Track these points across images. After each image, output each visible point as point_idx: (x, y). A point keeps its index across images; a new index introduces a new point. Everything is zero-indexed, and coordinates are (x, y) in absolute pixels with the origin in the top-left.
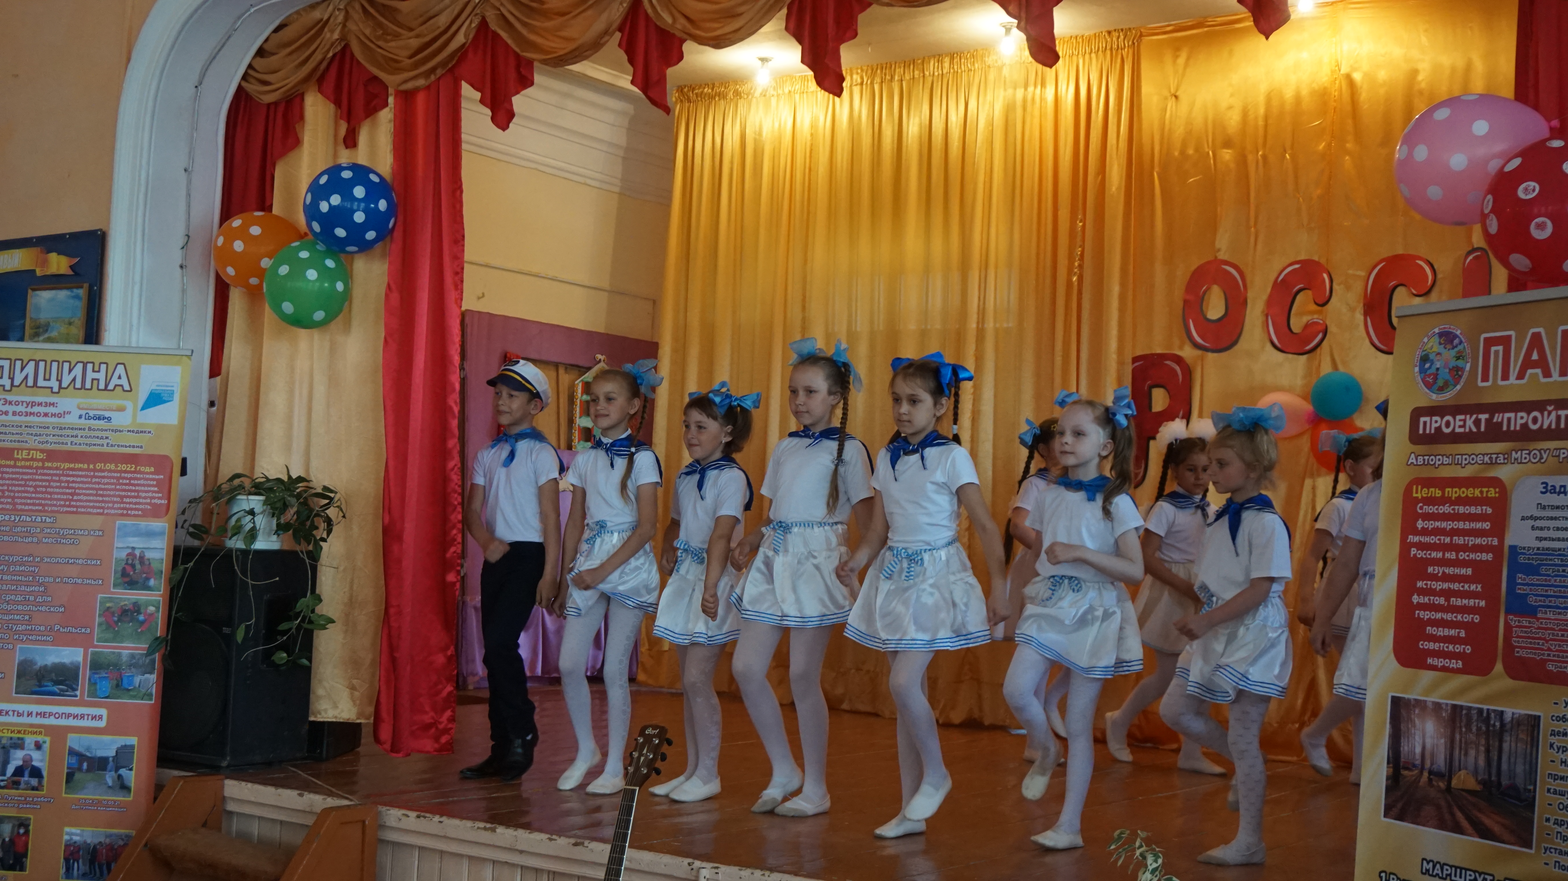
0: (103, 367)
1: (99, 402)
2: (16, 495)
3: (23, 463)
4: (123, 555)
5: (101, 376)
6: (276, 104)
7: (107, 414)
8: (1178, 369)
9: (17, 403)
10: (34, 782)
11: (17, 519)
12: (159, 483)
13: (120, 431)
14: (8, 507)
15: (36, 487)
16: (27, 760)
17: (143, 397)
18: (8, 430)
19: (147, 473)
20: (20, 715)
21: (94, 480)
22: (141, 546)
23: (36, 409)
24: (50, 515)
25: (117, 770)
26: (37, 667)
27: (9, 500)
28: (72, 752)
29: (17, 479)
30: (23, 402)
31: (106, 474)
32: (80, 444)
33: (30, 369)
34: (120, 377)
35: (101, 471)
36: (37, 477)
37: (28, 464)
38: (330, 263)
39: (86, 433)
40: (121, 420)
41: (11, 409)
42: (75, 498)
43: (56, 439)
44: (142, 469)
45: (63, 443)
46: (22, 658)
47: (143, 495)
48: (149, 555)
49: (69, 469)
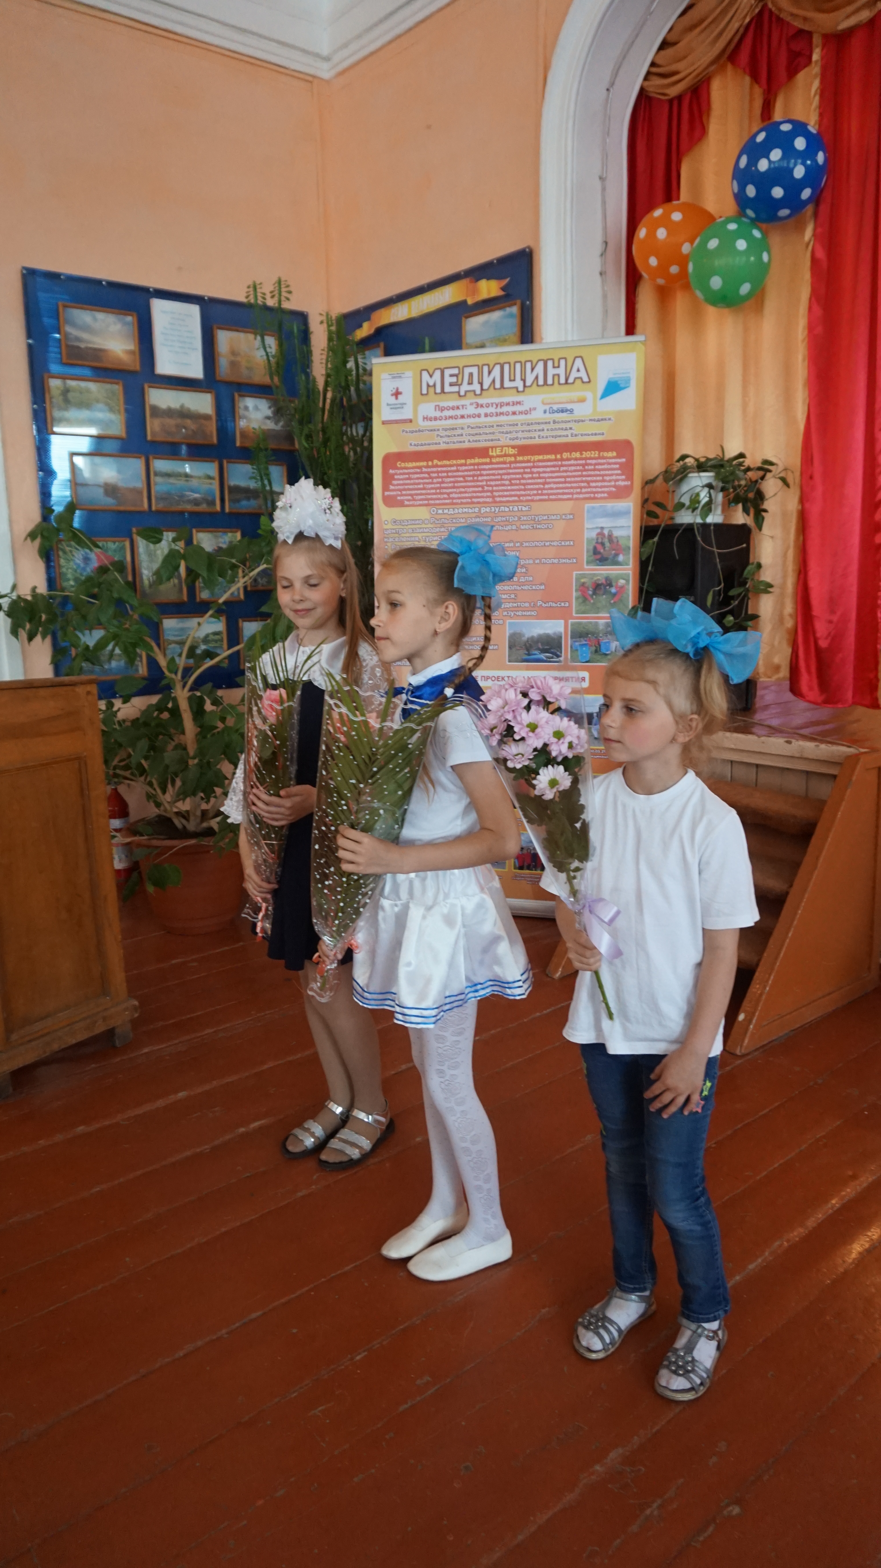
0: (563, 362)
1: (561, 395)
2: (495, 488)
3: (498, 460)
4: (593, 534)
5: (561, 371)
6: (680, 98)
7: (569, 406)
9: (488, 406)
11: (497, 510)
12: (622, 466)
13: (583, 421)
14: (488, 500)
15: (510, 480)
17: (601, 386)
18: (481, 431)
19: (610, 458)
21: (562, 469)
22: (609, 525)
23: (505, 409)
24: (525, 504)
26: (525, 639)
27: (489, 494)
29: (494, 475)
30: (492, 404)
31: (572, 462)
32: (547, 437)
33: (496, 372)
34: (578, 370)
35: (568, 459)
36: (511, 471)
37: (501, 459)
38: (756, 234)
39: (552, 426)
40: (582, 411)
41: (482, 411)
42: (546, 486)
43: (525, 435)
44: (605, 454)
45: (531, 438)
46: (512, 631)
47: (607, 478)
48: (616, 533)
49: (539, 461)
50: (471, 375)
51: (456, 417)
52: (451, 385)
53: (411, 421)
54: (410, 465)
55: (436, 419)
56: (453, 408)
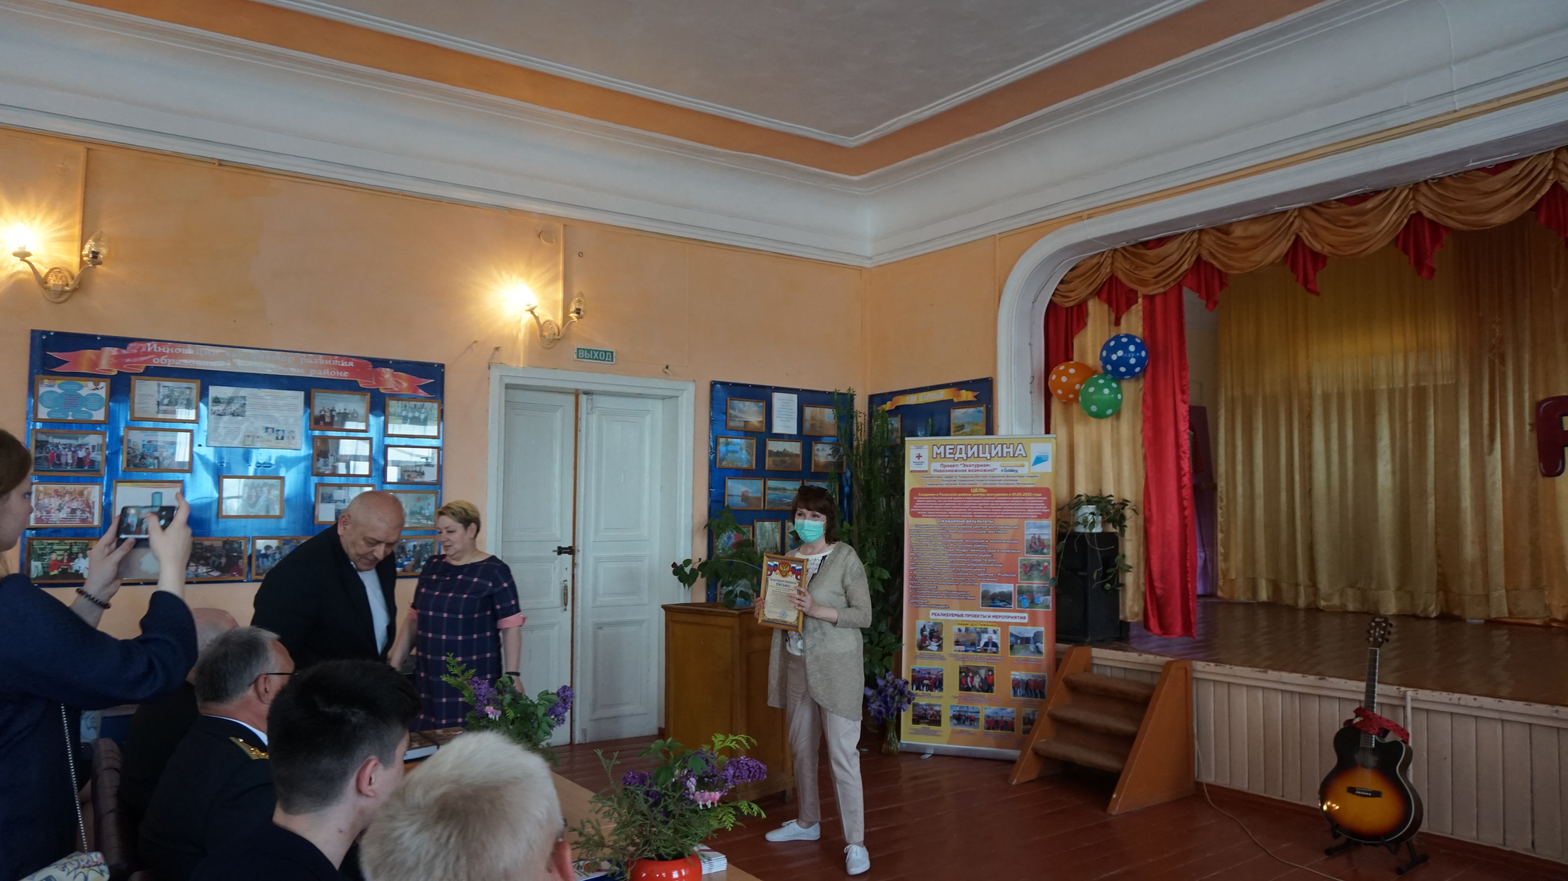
0: (1012, 446)
1: (1011, 463)
2: (974, 510)
3: (976, 495)
4: (1030, 537)
5: (1011, 450)
6: (1072, 307)
7: (1015, 469)
9: (970, 466)
10: (994, 649)
11: (975, 522)
12: (1045, 502)
13: (1023, 477)
15: (983, 506)
16: (990, 639)
17: (1033, 459)
18: (966, 479)
19: (1038, 497)
20: (984, 617)
21: (1012, 501)
22: (1039, 533)
23: (980, 468)
24: (991, 519)
25: (1035, 643)
26: (991, 594)
28: (1012, 635)
29: (973, 503)
30: (973, 465)
31: (1017, 498)
32: (1003, 484)
33: (975, 448)
34: (1020, 450)
35: (1015, 496)
36: (983, 501)
37: (978, 495)
38: (1114, 385)
39: (1006, 478)
40: (1022, 471)
41: (967, 468)
42: (1003, 510)
43: (991, 482)
44: (1036, 495)
45: (994, 484)
46: (983, 589)
47: (1037, 507)
48: (1043, 537)
49: (999, 496)
50: (961, 449)
51: (952, 471)
52: (950, 453)
53: (926, 471)
54: (926, 495)
55: (941, 471)
56: (951, 466)
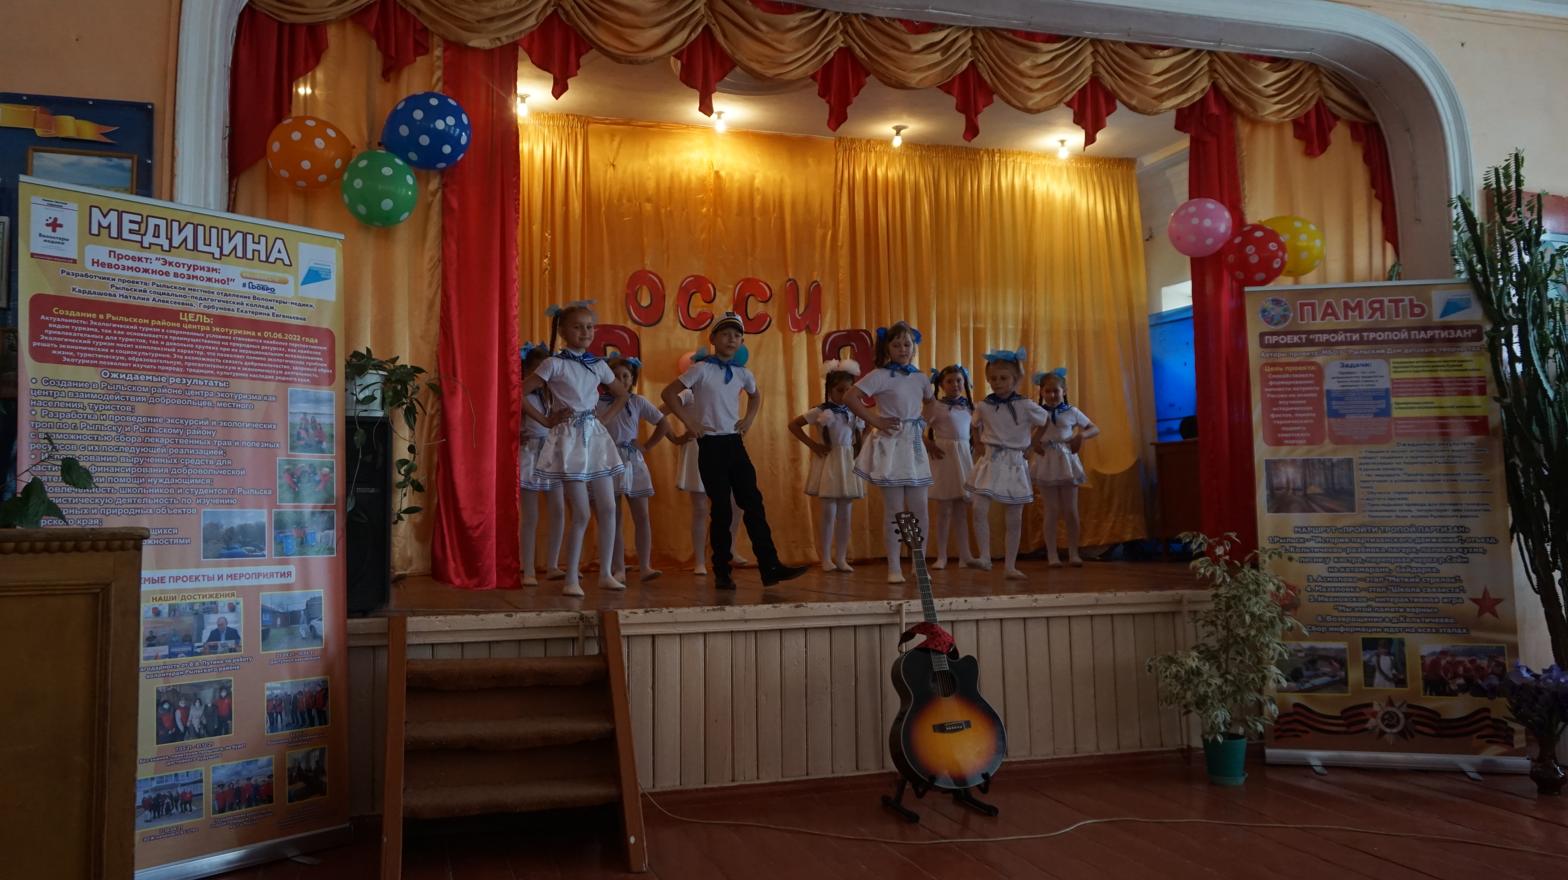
0: (263, 239)
1: (263, 272)
2: (186, 358)
3: (190, 326)
5: (262, 247)
7: (270, 285)
8: (626, 336)
9: (178, 265)
10: (231, 643)
11: (189, 382)
12: (325, 353)
13: (284, 303)
14: (178, 369)
15: (206, 351)
16: (222, 623)
17: (302, 273)
18: (170, 291)
19: (312, 344)
20: (210, 579)
21: (263, 348)
22: (312, 411)
23: (199, 273)
24: (222, 379)
25: (309, 622)
26: (222, 530)
27: (179, 363)
28: (265, 610)
29: (185, 342)
30: (184, 264)
31: (274, 342)
32: (246, 312)
33: (189, 231)
34: (279, 252)
35: (268, 339)
36: (206, 341)
37: (194, 327)
39: (251, 301)
40: (281, 291)
41: (172, 270)
42: (246, 363)
43: (222, 305)
44: (307, 340)
45: (229, 310)
46: (208, 522)
47: (310, 364)
48: (319, 420)
49: (238, 335)
50: (157, 226)
51: (137, 270)
52: (131, 231)
53: (75, 261)
54: (72, 314)
55: (110, 266)
56: (133, 258)
